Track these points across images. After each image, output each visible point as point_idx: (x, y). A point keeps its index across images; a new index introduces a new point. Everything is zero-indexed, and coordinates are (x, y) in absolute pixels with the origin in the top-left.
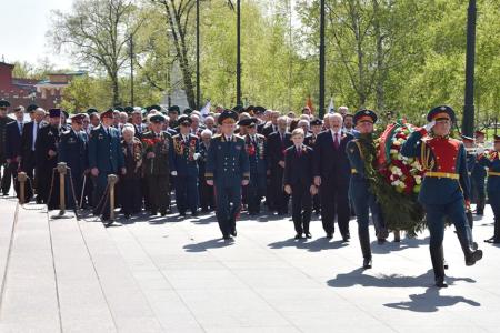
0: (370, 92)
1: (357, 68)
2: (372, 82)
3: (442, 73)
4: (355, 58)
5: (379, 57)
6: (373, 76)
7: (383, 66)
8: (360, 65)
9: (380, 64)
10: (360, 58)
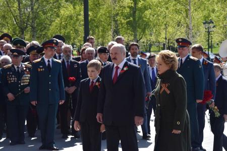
0: (26, 27)
1: (17, 12)
2: (28, 20)
3: (71, 17)
4: (16, 5)
5: (32, 4)
6: (28, 17)
7: (34, 10)
8: (19, 9)
9: (32, 9)
10: (19, 4)
